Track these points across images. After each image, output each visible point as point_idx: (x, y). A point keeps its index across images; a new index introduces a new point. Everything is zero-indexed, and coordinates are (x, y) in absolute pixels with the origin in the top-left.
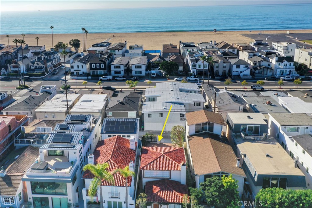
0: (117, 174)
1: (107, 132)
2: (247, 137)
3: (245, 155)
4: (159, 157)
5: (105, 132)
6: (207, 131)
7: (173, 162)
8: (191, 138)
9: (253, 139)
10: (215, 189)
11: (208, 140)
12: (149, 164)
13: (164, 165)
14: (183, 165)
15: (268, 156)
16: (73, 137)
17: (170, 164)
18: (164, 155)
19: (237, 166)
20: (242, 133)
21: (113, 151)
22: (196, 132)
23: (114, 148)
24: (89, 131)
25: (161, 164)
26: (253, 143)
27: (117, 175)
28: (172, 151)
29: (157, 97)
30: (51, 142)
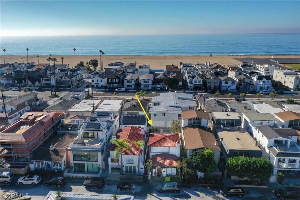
0: (132, 147)
1: (124, 124)
2: (225, 128)
3: (222, 139)
4: (161, 139)
5: (122, 124)
6: (197, 124)
7: (171, 142)
8: (185, 129)
9: (229, 129)
10: (199, 157)
11: (197, 129)
12: (154, 143)
13: (165, 144)
14: (178, 143)
15: (238, 139)
16: (100, 125)
17: (169, 143)
18: (165, 137)
19: (215, 145)
20: (222, 126)
21: (129, 134)
22: (188, 125)
23: (130, 133)
24: (111, 122)
25: (163, 143)
26: (229, 132)
28: (171, 136)
29: (161, 103)
30: (85, 128)
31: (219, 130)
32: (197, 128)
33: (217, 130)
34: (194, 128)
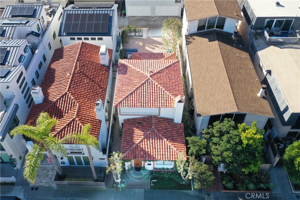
0: (76, 121)
1: (68, 34)
2: (274, 38)
3: (269, 72)
4: (143, 84)
5: (65, 34)
6: (215, 28)
7: (164, 92)
8: (191, 40)
9: (281, 42)
12: (127, 97)
13: (150, 98)
14: (180, 101)
16: (8, 53)
17: (159, 95)
18: (151, 79)
19: (259, 95)
21: (74, 73)
25: (146, 97)
26: (281, 48)
27: (76, 123)
31: (260, 41)
32: (216, 42)
33: (256, 44)
34: (210, 41)
